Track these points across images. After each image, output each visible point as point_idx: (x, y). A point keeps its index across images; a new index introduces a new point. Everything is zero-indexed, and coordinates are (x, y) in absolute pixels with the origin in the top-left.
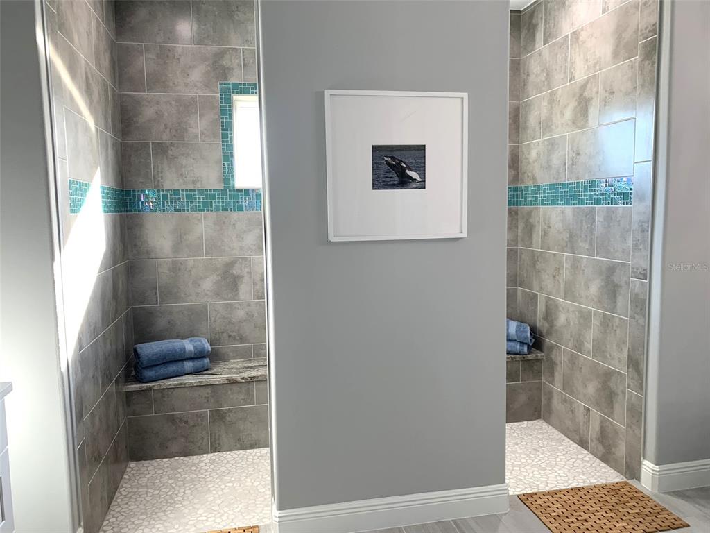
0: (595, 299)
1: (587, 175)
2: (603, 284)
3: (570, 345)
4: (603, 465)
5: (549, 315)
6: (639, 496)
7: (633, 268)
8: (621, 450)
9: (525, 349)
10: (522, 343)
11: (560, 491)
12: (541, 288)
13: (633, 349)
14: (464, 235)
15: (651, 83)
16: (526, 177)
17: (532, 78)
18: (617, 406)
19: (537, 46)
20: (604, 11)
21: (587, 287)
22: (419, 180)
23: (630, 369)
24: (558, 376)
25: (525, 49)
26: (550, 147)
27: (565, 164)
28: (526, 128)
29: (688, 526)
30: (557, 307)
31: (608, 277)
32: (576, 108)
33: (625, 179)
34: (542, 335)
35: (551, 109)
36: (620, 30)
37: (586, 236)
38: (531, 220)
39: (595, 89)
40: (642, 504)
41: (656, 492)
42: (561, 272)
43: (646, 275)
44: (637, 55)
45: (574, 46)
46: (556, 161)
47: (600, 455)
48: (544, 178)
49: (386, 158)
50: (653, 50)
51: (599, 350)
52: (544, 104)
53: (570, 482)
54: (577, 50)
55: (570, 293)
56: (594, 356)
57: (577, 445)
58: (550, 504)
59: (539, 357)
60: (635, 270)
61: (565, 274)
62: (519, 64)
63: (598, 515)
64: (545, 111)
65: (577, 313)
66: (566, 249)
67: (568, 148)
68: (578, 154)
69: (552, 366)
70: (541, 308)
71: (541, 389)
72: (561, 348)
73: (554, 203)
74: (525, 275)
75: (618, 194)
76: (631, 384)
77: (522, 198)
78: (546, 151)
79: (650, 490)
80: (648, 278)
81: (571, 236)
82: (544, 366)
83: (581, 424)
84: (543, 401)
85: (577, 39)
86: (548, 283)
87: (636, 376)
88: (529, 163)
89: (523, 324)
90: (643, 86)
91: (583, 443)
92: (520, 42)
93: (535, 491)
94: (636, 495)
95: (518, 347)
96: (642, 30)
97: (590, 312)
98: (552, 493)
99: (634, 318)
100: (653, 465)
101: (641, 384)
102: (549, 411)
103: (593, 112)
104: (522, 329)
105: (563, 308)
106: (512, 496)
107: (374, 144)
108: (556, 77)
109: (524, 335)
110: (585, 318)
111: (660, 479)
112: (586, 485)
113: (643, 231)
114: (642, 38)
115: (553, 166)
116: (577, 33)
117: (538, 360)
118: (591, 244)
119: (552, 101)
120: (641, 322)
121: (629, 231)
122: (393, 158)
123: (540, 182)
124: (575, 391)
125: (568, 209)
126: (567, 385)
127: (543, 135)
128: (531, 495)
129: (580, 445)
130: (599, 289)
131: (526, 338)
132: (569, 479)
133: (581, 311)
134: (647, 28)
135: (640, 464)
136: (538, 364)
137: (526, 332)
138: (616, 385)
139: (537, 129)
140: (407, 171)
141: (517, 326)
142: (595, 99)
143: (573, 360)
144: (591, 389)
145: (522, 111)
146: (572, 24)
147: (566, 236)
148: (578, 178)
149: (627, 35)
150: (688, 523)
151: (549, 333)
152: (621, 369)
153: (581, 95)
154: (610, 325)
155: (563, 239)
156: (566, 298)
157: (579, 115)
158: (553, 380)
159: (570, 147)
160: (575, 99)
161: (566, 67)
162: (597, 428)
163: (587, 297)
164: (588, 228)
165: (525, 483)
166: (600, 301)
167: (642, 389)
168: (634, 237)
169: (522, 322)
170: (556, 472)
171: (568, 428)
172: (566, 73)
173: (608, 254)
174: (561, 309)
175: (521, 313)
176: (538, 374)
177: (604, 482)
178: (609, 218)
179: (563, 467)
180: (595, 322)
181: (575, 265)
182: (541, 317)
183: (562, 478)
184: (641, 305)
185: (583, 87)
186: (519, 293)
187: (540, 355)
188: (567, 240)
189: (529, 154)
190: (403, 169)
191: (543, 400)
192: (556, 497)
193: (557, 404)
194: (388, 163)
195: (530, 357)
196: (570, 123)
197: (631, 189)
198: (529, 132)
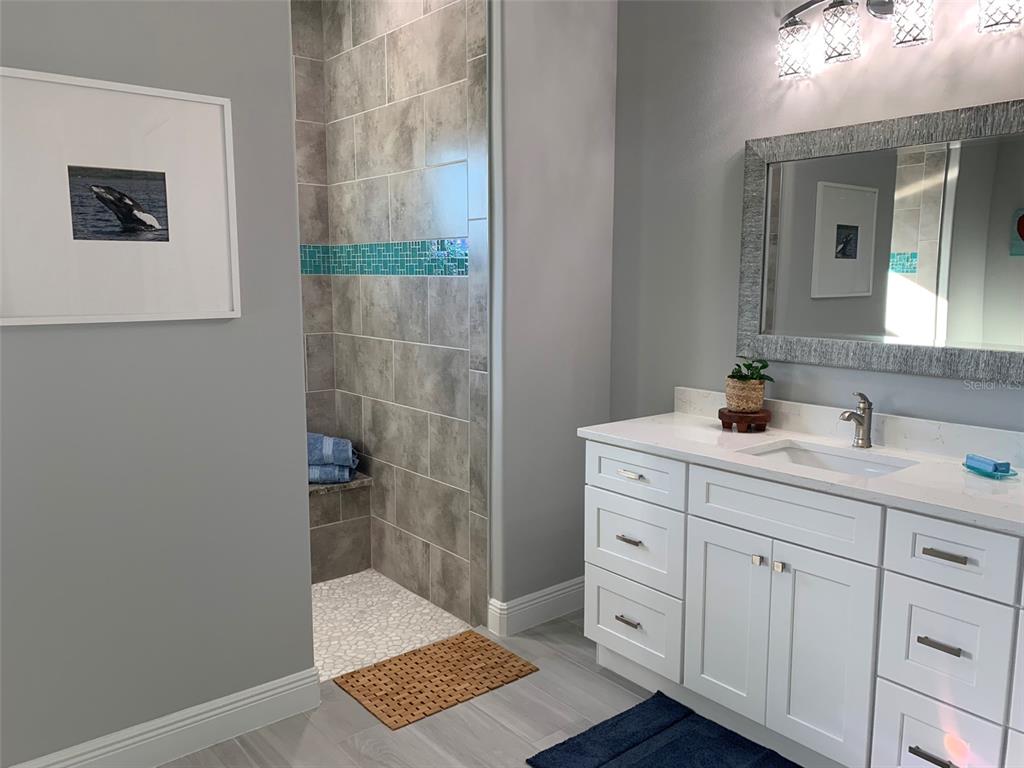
0: (431, 400)
1: (414, 234)
2: (439, 378)
3: (404, 463)
4: (447, 614)
5: (377, 425)
6: (485, 645)
7: (471, 357)
8: (466, 592)
9: (347, 474)
10: (342, 467)
11: (390, 661)
12: (366, 389)
13: (475, 460)
14: (237, 314)
15: (483, 117)
16: (339, 232)
17: (340, 92)
18: (460, 536)
19: (345, 45)
20: (425, 11)
21: (422, 385)
22: (158, 226)
23: (473, 486)
24: (391, 508)
25: (329, 48)
26: (367, 192)
27: (388, 218)
28: (335, 163)
29: (538, 670)
30: (386, 412)
31: (445, 369)
32: (397, 139)
33: (459, 241)
34: (368, 453)
35: (366, 138)
36: (445, 40)
37: (418, 317)
38: (349, 295)
39: (419, 117)
40: (489, 654)
41: (504, 635)
42: (389, 364)
43: (486, 365)
44: (465, 77)
45: (391, 53)
46: (376, 212)
47: (442, 601)
48: (362, 236)
49: (94, 189)
50: (482, 72)
51: (438, 466)
52: (357, 130)
53: (404, 646)
54: (396, 58)
55: (401, 394)
56: (432, 474)
57: (415, 595)
58: (376, 682)
59: (366, 484)
60: (475, 360)
61: (395, 367)
62: (322, 68)
63: (436, 681)
64: (360, 141)
65: (410, 419)
66: (393, 333)
67: (391, 194)
68: (403, 204)
69: (383, 493)
70: (366, 415)
71: (369, 527)
72: (393, 468)
73: (376, 271)
74: (345, 372)
75: (453, 260)
76: (474, 504)
77: (335, 262)
78: (363, 197)
79: (497, 634)
80: (488, 369)
81: (399, 317)
82: (373, 494)
83: (420, 566)
84: (374, 543)
85: (395, 44)
86: (375, 382)
87: (479, 493)
88: (342, 213)
89: (342, 440)
90: (474, 118)
91: (423, 592)
92: (322, 36)
93: (357, 668)
94: (482, 644)
95: (337, 472)
96: (470, 45)
97: (426, 416)
98: (378, 667)
99: (475, 421)
100: (500, 603)
101: (485, 503)
102: (381, 556)
103: (419, 146)
104: (341, 448)
105: (393, 414)
106: (325, 682)
107: (72, 164)
108: (371, 94)
109: (343, 455)
110: (420, 424)
111: (509, 618)
112: (424, 644)
113: (481, 310)
114: (470, 55)
115: (373, 219)
116: (394, 35)
117: (365, 488)
118: (424, 327)
119: (367, 127)
120: (482, 424)
121: (465, 309)
122: (109, 189)
123: (356, 241)
124: (411, 523)
125: (395, 279)
126: (402, 517)
127: (358, 174)
128: (352, 675)
129: (419, 595)
130: (435, 385)
131: (347, 459)
132: (403, 642)
133: (414, 416)
134: (475, 42)
135: (486, 604)
136: (364, 492)
137: (347, 451)
138: (459, 508)
139: (350, 164)
140: (135, 212)
141: (335, 444)
142: (419, 130)
143: (408, 481)
144: (430, 517)
145: (329, 137)
146: (388, 22)
147: (393, 317)
148: (404, 237)
149: (454, 47)
150: (537, 666)
151: (378, 450)
152: (464, 488)
153: (403, 123)
154: (449, 432)
155: (390, 322)
156: (396, 400)
157: (402, 150)
158: (385, 513)
159: (393, 194)
160: (396, 127)
161: (383, 82)
162: (438, 568)
163: (421, 396)
164: (419, 305)
165: (345, 661)
166: (437, 402)
167: (486, 510)
168: (471, 317)
169: (342, 437)
170: (387, 636)
171: (404, 574)
172: (383, 89)
173: (443, 340)
174: (390, 414)
175: (341, 426)
176: (365, 507)
177: (446, 636)
178: (443, 292)
179: (397, 628)
180: (432, 429)
181: (406, 355)
182: (367, 428)
183: (395, 643)
184: (482, 402)
185: (406, 111)
186: (338, 397)
187: (366, 480)
188: (394, 321)
189: (341, 200)
190: (130, 209)
191: (373, 540)
192: (385, 670)
193: (390, 545)
194: (99, 197)
195: (354, 484)
196: (391, 160)
197: (466, 255)
198: (339, 168)
